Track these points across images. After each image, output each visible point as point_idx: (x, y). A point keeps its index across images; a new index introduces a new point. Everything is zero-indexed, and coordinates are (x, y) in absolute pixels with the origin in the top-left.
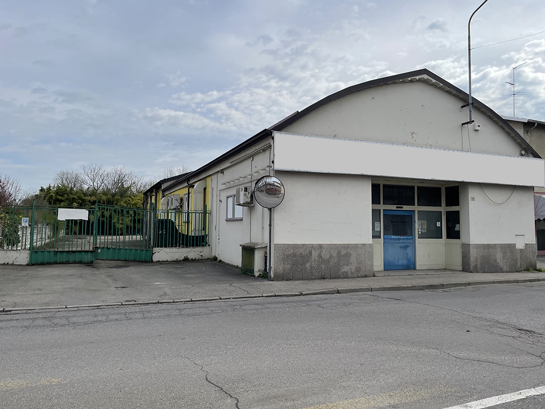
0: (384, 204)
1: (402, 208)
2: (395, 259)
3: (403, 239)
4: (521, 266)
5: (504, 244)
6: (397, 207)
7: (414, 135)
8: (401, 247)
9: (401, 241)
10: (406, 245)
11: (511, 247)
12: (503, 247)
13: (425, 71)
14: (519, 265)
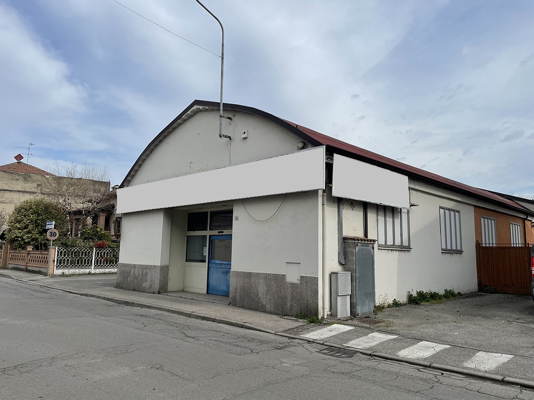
0: (210, 230)
1: (223, 232)
2: (217, 284)
3: (225, 264)
4: (291, 309)
5: (269, 274)
6: (219, 232)
7: (192, 165)
8: (223, 272)
9: (223, 266)
10: (227, 271)
11: (279, 279)
12: (267, 277)
13: (197, 102)
14: (288, 306)
